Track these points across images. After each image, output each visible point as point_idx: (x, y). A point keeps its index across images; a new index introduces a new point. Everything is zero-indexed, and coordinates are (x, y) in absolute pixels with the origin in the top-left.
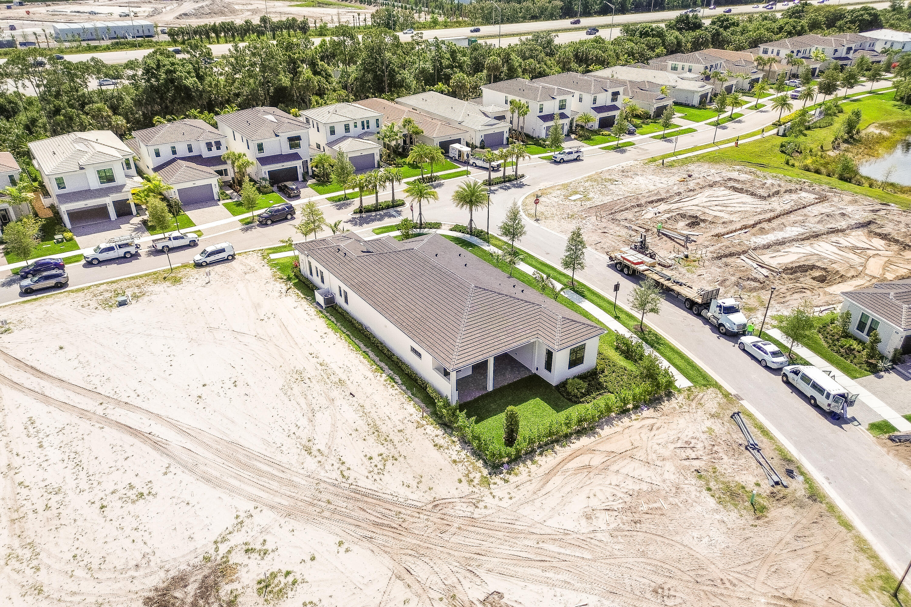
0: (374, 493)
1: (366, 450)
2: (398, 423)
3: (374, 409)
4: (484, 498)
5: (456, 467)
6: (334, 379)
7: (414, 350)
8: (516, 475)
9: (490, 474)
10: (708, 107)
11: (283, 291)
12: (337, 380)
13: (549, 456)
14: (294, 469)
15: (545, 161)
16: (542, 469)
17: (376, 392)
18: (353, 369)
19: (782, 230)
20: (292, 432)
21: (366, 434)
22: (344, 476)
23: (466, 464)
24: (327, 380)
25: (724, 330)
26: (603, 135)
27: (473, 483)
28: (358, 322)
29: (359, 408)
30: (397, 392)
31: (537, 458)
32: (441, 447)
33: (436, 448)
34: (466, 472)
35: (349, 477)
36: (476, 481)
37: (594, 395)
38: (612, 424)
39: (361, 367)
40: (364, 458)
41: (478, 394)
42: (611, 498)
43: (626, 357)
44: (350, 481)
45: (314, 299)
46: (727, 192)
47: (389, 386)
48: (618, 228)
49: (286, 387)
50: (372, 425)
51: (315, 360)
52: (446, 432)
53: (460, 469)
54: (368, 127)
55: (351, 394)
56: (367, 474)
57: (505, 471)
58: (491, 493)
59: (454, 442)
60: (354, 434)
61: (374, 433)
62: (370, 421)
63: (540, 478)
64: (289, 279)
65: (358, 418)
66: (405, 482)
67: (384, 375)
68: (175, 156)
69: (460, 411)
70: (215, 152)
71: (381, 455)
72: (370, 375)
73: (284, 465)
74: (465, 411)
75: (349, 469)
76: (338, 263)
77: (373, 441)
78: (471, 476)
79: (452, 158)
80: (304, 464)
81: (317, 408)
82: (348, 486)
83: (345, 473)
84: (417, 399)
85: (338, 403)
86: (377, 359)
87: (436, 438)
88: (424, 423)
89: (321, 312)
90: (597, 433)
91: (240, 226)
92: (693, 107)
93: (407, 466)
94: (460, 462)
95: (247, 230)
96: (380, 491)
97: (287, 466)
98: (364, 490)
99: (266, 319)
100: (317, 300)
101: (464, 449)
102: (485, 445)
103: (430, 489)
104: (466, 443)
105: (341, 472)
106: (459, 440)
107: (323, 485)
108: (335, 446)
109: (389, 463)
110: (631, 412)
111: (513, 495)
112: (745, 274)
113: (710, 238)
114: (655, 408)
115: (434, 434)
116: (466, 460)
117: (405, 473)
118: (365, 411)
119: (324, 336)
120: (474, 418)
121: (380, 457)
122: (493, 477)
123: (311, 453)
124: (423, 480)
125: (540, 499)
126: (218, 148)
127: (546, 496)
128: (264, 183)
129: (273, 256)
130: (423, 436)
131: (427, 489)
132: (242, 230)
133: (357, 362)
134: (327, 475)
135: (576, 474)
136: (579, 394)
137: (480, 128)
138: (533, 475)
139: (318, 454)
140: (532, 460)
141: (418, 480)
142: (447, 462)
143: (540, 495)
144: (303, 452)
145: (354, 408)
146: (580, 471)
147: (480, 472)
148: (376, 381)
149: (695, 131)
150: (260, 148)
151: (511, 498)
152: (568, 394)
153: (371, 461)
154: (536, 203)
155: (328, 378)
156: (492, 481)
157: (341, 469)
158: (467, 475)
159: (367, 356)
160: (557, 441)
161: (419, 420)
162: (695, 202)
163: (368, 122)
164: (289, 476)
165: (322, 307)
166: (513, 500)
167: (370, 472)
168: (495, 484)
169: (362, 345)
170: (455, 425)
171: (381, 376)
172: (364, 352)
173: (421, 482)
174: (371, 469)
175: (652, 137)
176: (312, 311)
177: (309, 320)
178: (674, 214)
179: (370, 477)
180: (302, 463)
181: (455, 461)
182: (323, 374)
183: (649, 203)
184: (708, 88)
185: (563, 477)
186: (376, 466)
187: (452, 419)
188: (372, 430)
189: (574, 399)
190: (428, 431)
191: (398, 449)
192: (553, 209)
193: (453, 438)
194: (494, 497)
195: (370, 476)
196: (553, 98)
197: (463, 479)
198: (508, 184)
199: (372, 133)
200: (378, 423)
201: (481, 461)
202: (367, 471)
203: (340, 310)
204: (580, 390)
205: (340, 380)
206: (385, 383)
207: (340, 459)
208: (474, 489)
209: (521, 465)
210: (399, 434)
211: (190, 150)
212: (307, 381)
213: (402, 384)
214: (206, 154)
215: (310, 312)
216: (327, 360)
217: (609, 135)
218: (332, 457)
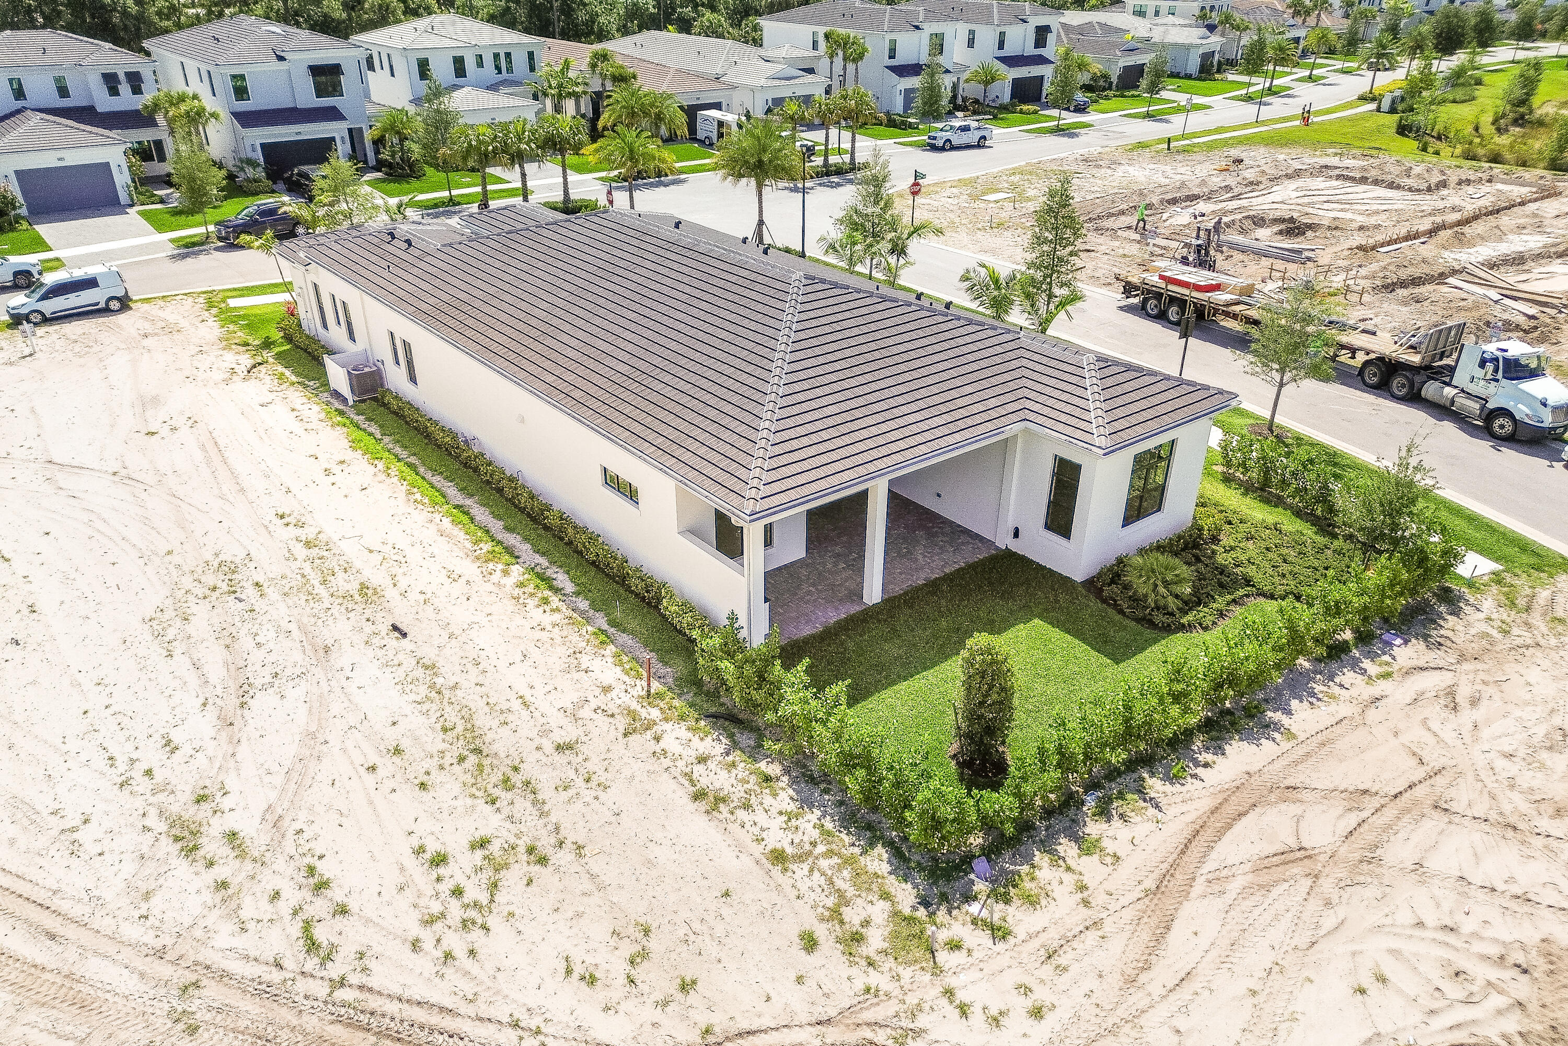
0: (435, 1019)
1: (424, 827)
2: (555, 719)
3: (474, 674)
4: (922, 1021)
5: (785, 880)
6: (343, 583)
7: (613, 482)
8: (1032, 901)
9: (925, 902)
10: (1217, 76)
11: (242, 370)
12: (354, 587)
13: (1135, 819)
14: (106, 924)
15: (909, 149)
16: (1125, 870)
17: (484, 621)
18: (414, 555)
19: (1500, 240)
20: (143, 766)
21: (429, 764)
22: (312, 946)
23: (824, 863)
24: (320, 590)
25: (1509, 427)
26: (1021, 112)
27: (864, 950)
28: (443, 429)
29: (419, 673)
30: (557, 617)
31: (1093, 828)
32: (720, 800)
33: (703, 806)
34: (830, 902)
35: (333, 947)
36: (876, 939)
37: (1220, 602)
38: (1313, 694)
39: (441, 547)
40: (411, 862)
41: (833, 615)
42: (1454, 991)
43: (1267, 501)
44: (334, 970)
45: (326, 384)
46: (1335, 183)
47: (531, 603)
48: (1117, 244)
49: (169, 614)
50: (460, 729)
51: (292, 531)
52: (735, 745)
53: (803, 887)
54: (510, 70)
55: (395, 628)
56: (416, 930)
57: (981, 887)
58: (949, 993)
59: (767, 779)
60: (387, 766)
61: (462, 759)
62: (452, 716)
63: (1128, 914)
64: (267, 344)
65: (408, 709)
66: (577, 957)
67: (516, 570)
68: (20, 104)
69: (787, 667)
70: (126, 100)
71: (483, 843)
72: (470, 569)
73: (64, 906)
74: (806, 661)
75: (343, 910)
76: (384, 264)
77: (456, 788)
78: (853, 916)
79: (704, 142)
80: (157, 902)
81: (261, 677)
82: (321, 990)
83: (321, 934)
84: (624, 638)
85: (341, 658)
86: (496, 526)
87: (699, 769)
88: (655, 714)
89: (341, 413)
90: (1277, 727)
91: (171, 250)
92: (1189, 77)
93: (588, 886)
94: (800, 858)
95: (184, 256)
96: (464, 1008)
97: (77, 911)
98: (392, 1007)
99: (165, 431)
100: (333, 385)
101: (807, 803)
102: (897, 785)
103: (686, 987)
104: (812, 780)
105: (307, 926)
106: (787, 771)
107: (212, 991)
108: (303, 816)
109: (513, 878)
110: (1356, 653)
111: (1042, 995)
112: (1476, 314)
113: (1346, 253)
114: (1426, 637)
115: (690, 754)
116: (821, 849)
117: (579, 915)
118: (439, 681)
119: (336, 469)
120: (839, 688)
121: (479, 853)
122: (942, 915)
123: (196, 848)
124: (653, 944)
125: (1162, 1011)
126: (137, 90)
127: (1185, 993)
128: (250, 172)
129: (233, 303)
130: (651, 764)
131: (673, 988)
132: (173, 257)
133: (430, 533)
134: (240, 942)
135: (1266, 888)
136: (1173, 604)
137: (763, 82)
138: (1099, 899)
139: (226, 850)
140: (1077, 839)
141: (628, 949)
142: (747, 862)
143: (1156, 990)
144: (168, 847)
145: (400, 673)
146: (1276, 873)
147: (886, 896)
148: (489, 587)
149: (1210, 107)
150: (241, 92)
151: (1037, 1013)
152: (1136, 600)
153: (442, 871)
154: (914, 193)
155: (324, 583)
156: (943, 935)
157: (309, 911)
158: (836, 915)
159: (465, 519)
160: (1146, 761)
161: (634, 705)
162: (1271, 198)
163: (508, 55)
164: (71, 954)
165: (345, 400)
166: (1050, 1019)
167: (429, 921)
168: (954, 946)
169: (452, 491)
170: (770, 716)
171: (506, 573)
172: (457, 507)
173: (644, 954)
174: (436, 908)
175: (1125, 116)
176: (313, 410)
177: (301, 431)
178: (1239, 216)
179: (428, 944)
180: (147, 896)
181: (778, 857)
182: (307, 570)
183: (1169, 202)
184: (1215, 41)
185: (1220, 903)
186: (457, 892)
187: (758, 696)
188: (459, 748)
189: (1159, 618)
190: (666, 741)
191: (553, 818)
192: (951, 215)
193: (762, 765)
194: (964, 1010)
195: (427, 936)
196: (917, 28)
197: (821, 931)
198: (835, 179)
199: (517, 83)
200: (483, 721)
201: (880, 850)
202: (416, 915)
203: (394, 404)
204: (1178, 589)
205: (363, 587)
206: (517, 591)
207: (311, 870)
208: (875, 979)
209: (1040, 858)
210: (560, 759)
211: (63, 92)
212: (250, 592)
213: (577, 594)
214: (105, 103)
215: (305, 413)
216: (332, 531)
217: (1035, 112)
218: (280, 864)
